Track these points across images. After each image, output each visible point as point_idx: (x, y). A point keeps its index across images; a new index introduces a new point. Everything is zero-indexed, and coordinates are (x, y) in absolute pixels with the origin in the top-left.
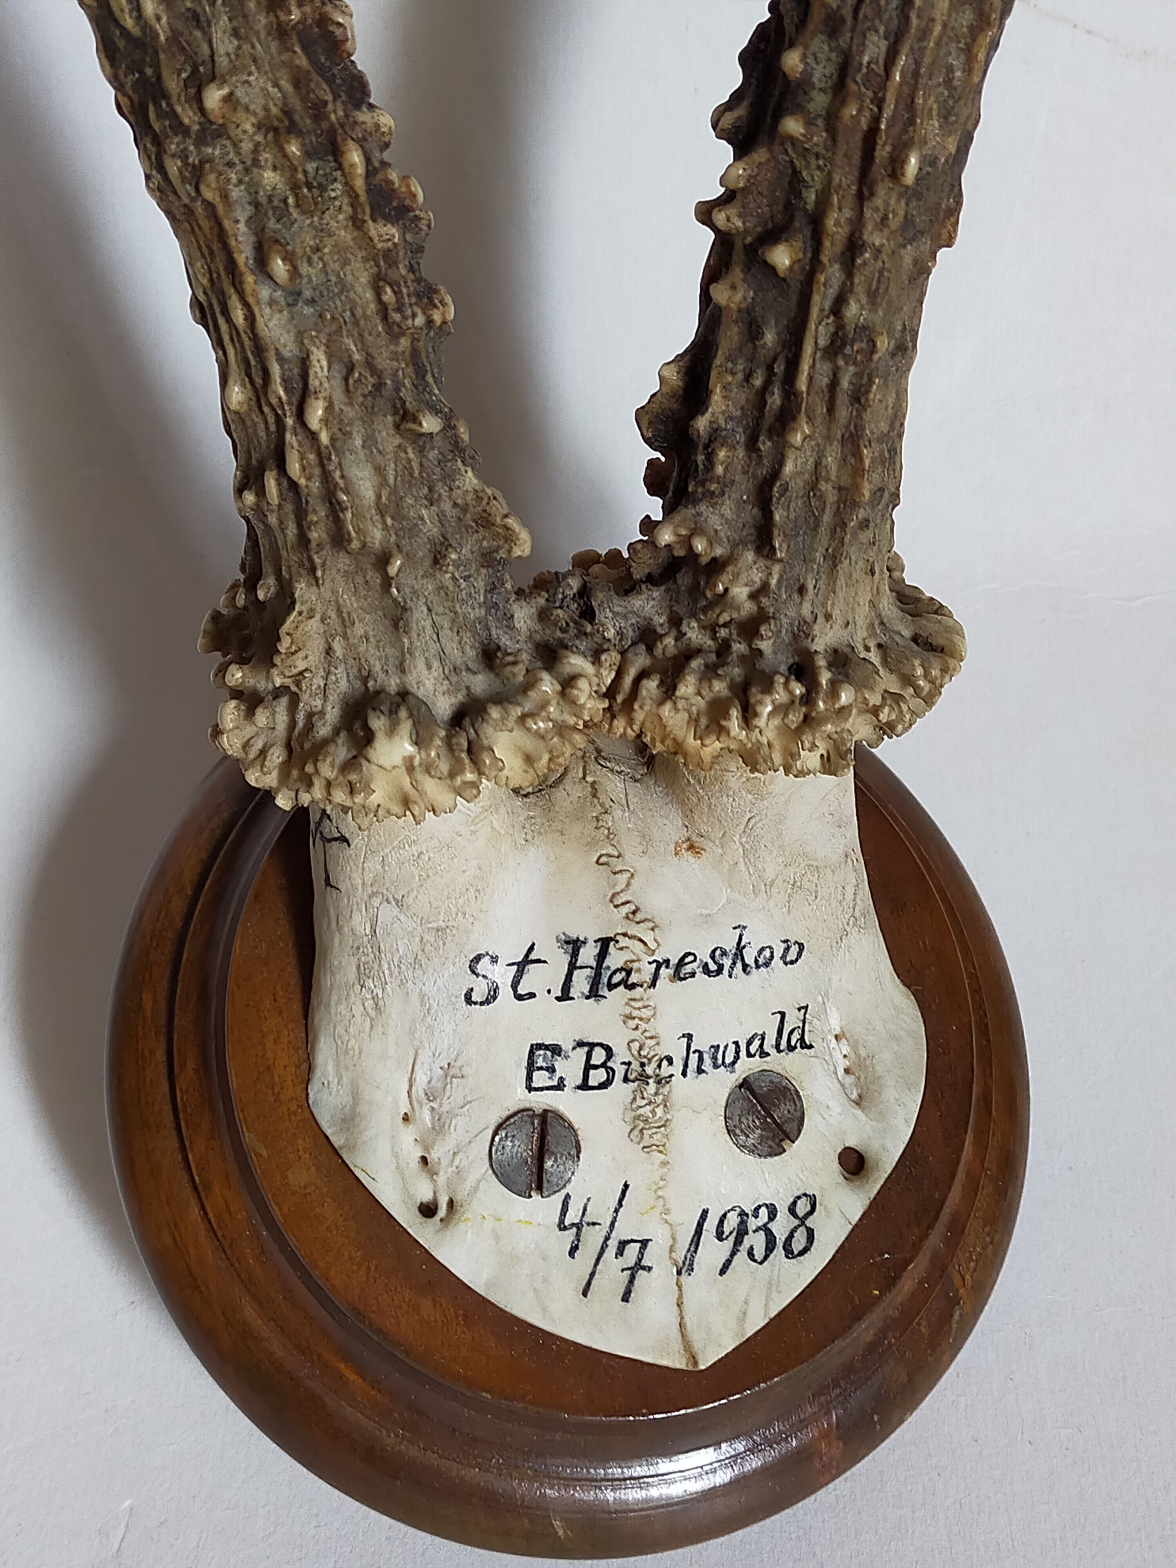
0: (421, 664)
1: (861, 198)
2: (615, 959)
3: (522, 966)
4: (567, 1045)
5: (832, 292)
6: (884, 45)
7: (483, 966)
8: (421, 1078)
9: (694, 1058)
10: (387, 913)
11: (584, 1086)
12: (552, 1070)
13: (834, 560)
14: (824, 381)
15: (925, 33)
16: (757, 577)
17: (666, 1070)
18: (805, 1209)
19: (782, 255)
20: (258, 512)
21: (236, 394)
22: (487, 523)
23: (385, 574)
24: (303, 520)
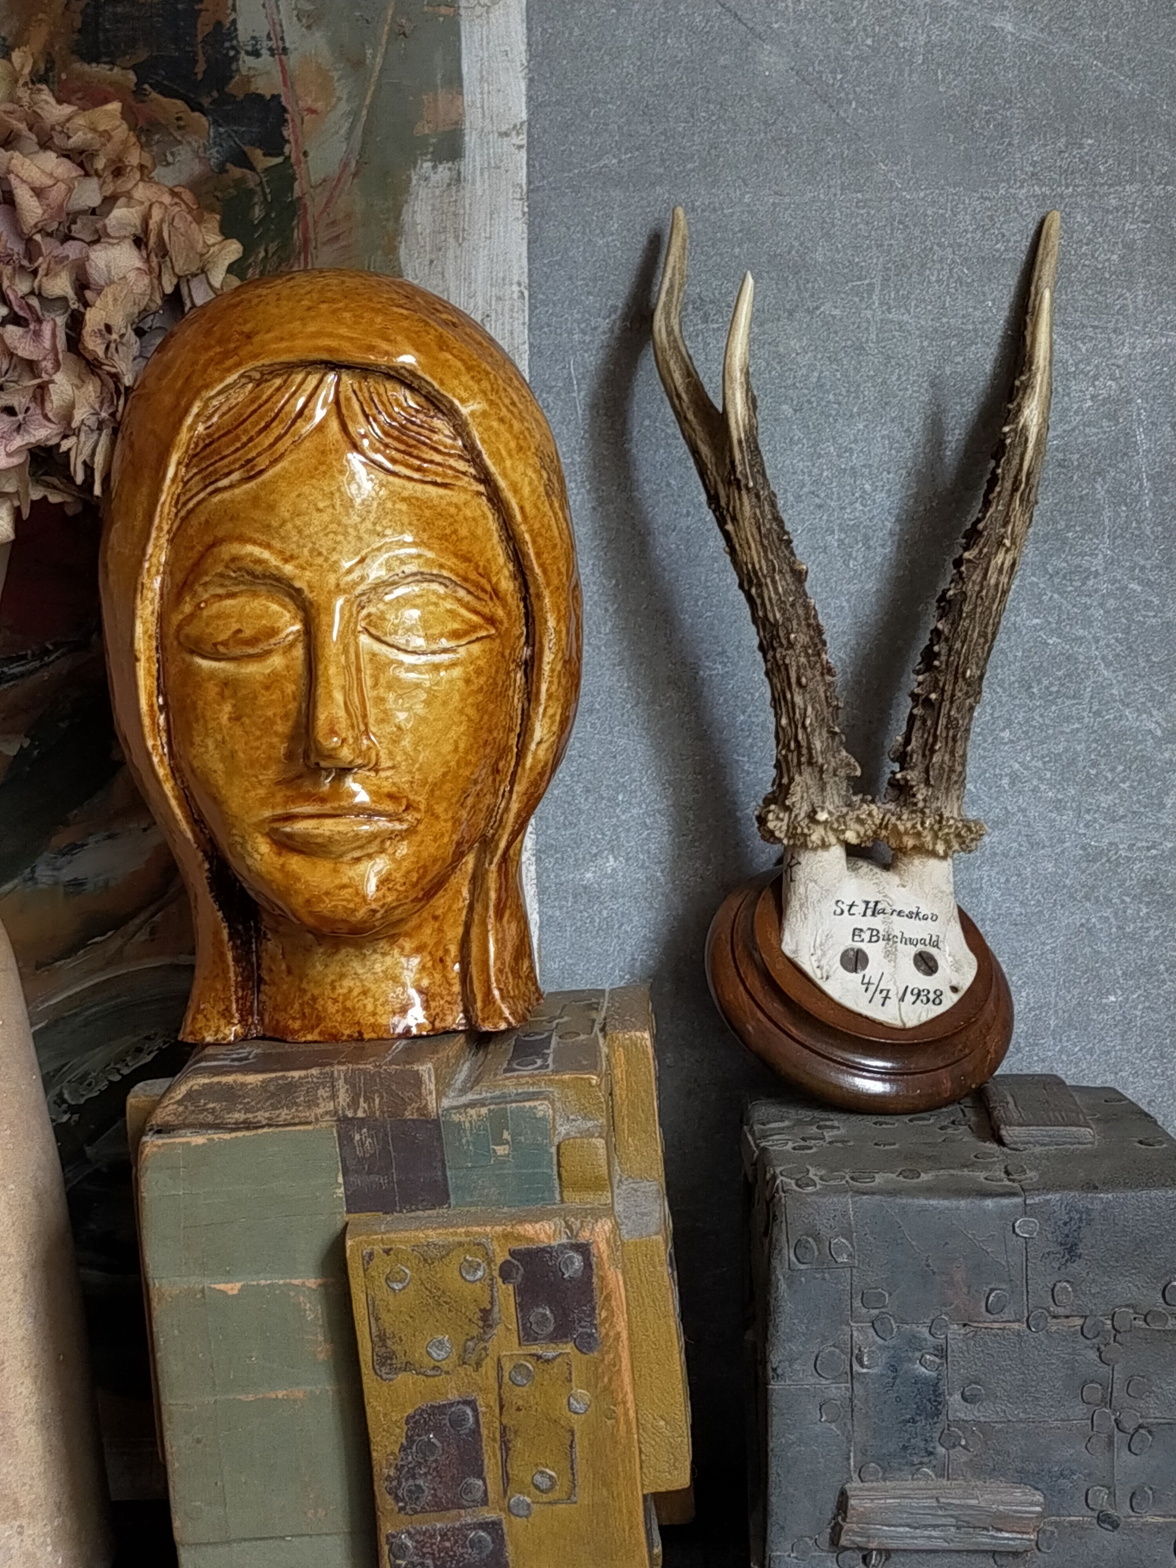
0: (828, 802)
1: (955, 683)
2: (879, 907)
3: (851, 906)
4: (865, 929)
5: (947, 709)
6: (960, 645)
7: (839, 904)
8: (818, 940)
9: (904, 940)
10: (811, 885)
11: (870, 941)
12: (860, 936)
13: (947, 789)
14: (945, 734)
15: (971, 642)
16: (925, 792)
17: (895, 940)
18: (939, 994)
19: (933, 696)
20: (785, 757)
21: (784, 721)
22: (848, 764)
23: (821, 771)
24: (800, 755)
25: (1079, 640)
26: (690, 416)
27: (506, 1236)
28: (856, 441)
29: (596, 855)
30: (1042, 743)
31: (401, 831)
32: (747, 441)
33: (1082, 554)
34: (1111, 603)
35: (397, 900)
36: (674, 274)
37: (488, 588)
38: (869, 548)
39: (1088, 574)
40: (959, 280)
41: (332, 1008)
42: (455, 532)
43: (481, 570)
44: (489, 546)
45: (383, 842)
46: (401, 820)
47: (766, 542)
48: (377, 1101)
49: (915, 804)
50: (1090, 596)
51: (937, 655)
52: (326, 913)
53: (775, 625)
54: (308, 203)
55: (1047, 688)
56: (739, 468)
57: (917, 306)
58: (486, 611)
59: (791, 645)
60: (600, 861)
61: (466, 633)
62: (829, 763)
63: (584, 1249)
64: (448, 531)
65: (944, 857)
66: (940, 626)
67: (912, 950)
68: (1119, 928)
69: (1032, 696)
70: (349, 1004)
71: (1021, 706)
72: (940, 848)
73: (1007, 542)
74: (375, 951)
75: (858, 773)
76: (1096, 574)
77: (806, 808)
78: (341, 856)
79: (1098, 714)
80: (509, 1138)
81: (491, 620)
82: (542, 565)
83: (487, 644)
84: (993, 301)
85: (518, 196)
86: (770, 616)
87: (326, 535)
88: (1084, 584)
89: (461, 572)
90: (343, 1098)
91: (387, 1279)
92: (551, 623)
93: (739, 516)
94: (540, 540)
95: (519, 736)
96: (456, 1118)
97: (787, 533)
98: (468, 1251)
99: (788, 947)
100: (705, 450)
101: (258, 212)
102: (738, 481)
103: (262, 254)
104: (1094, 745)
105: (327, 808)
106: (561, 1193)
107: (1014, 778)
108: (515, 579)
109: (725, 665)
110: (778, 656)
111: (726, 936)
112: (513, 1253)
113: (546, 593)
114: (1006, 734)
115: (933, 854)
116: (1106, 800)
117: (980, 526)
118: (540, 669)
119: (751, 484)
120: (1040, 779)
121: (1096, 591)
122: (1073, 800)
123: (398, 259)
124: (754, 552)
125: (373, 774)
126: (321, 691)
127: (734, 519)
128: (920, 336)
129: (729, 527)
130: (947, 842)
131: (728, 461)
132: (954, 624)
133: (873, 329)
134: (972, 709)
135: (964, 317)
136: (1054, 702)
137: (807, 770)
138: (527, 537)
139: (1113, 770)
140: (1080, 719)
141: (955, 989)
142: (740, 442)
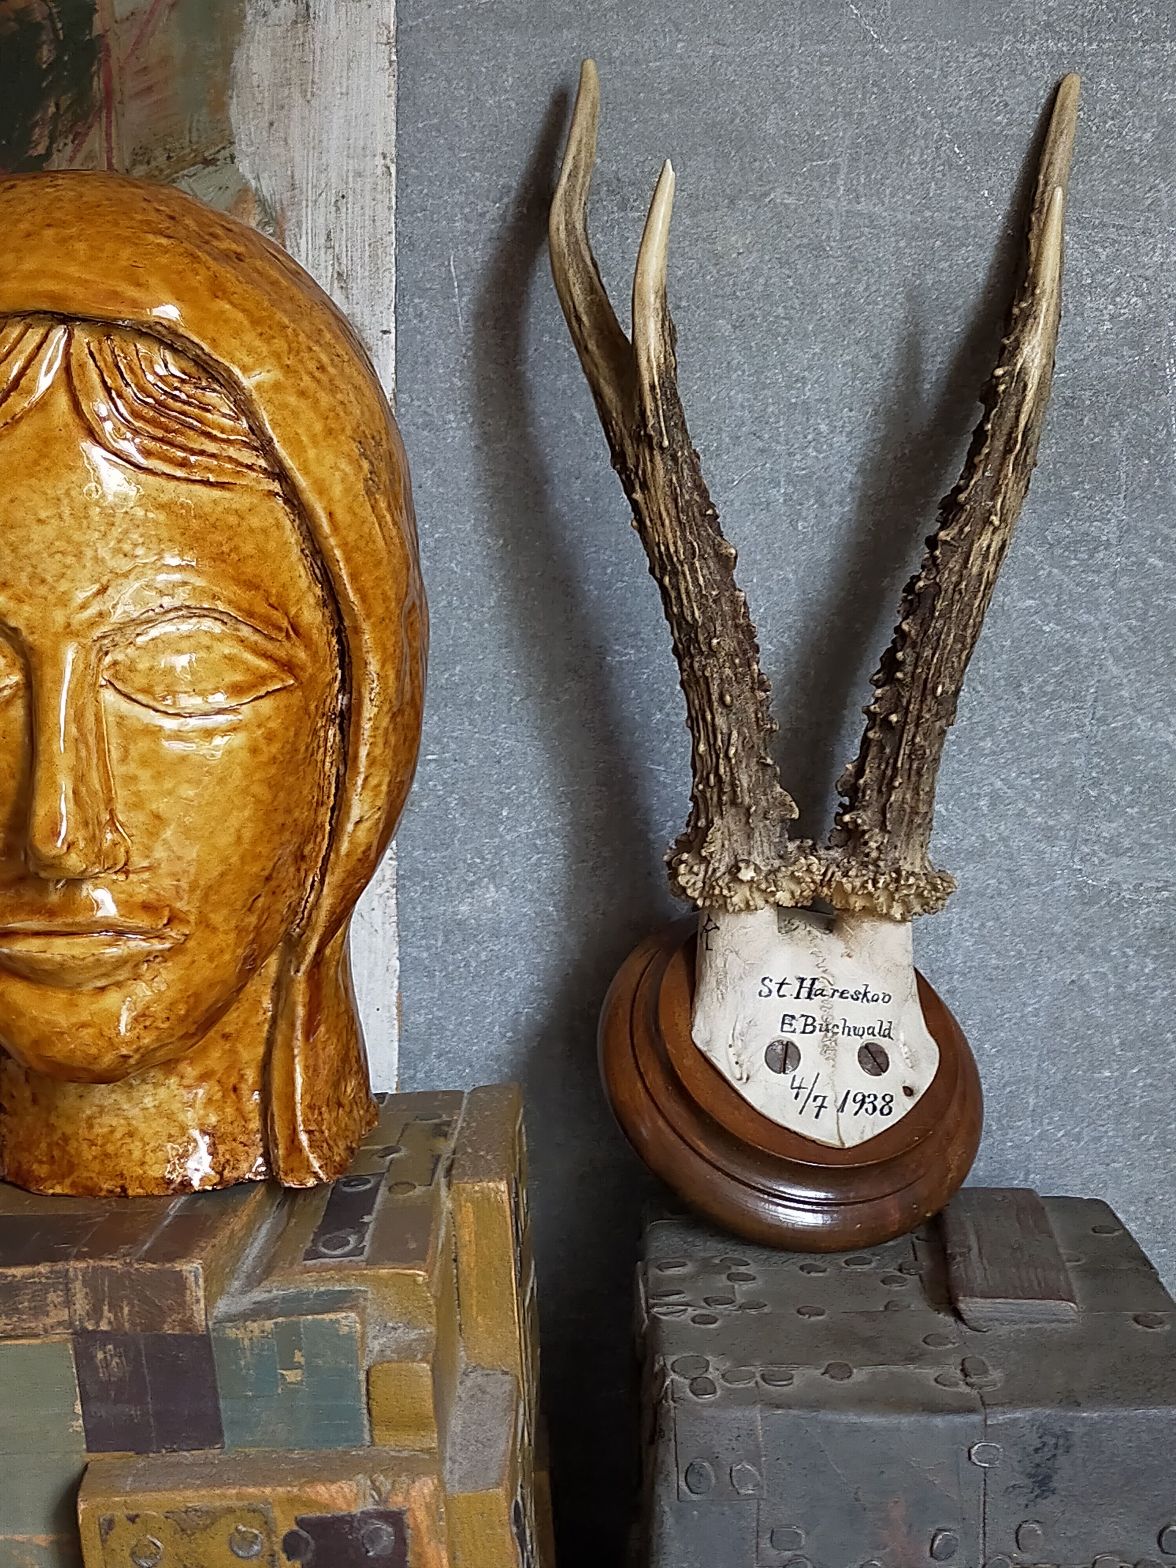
0: (756, 854)
1: (922, 702)
2: (817, 986)
3: (782, 984)
4: (797, 1016)
5: (911, 734)
6: (931, 652)
7: (767, 982)
8: (738, 1027)
9: (847, 1030)
10: (731, 957)
11: (804, 1032)
12: (791, 1025)
13: (908, 836)
14: (907, 767)
15: (945, 648)
16: (880, 839)
17: (836, 1030)
18: (888, 1100)
19: (894, 718)
20: (703, 792)
21: (702, 748)
22: (783, 804)
23: (748, 814)
24: (721, 793)
25: (1083, 628)
26: (592, 346)
27: (292, 1501)
28: (810, 368)
29: (473, 883)
30: (1031, 756)
31: (161, 951)
32: (662, 386)
33: (1090, 519)
34: (1124, 582)
35: (158, 1040)
36: (579, 152)
37: (285, 624)
38: (822, 505)
39: (1096, 545)
40: (949, 163)
41: (89, 1153)
42: (236, 549)
43: (273, 600)
44: (284, 566)
45: (136, 966)
46: (161, 938)
47: (683, 518)
48: (126, 1310)
49: (867, 855)
50: (1098, 572)
51: (899, 665)
52: (59, 1057)
53: (694, 626)
54: (112, 44)
55: (1040, 687)
56: (651, 421)
57: (892, 195)
58: (282, 654)
59: (713, 653)
60: (477, 892)
61: (253, 686)
62: (757, 804)
63: (396, 1519)
64: (225, 548)
65: (904, 920)
66: (905, 627)
67: (857, 1043)
68: (1119, 987)
69: (1020, 697)
70: (110, 1148)
71: (1007, 710)
72: (897, 911)
73: (995, 520)
74: (144, 1081)
75: (796, 816)
76: (1108, 545)
77: (727, 859)
78: (79, 985)
79: (1102, 720)
80: (302, 1360)
81: (288, 666)
82: (358, 590)
83: (282, 699)
84: (990, 190)
85: (385, 40)
86: (687, 612)
87: (51, 555)
88: (1091, 557)
89: (246, 606)
90: (81, 1305)
91: (133, 1554)
92: (374, 667)
93: (650, 483)
94: (358, 558)
95: (333, 810)
96: (232, 1333)
97: (712, 506)
98: (241, 1520)
99: (699, 1036)
100: (609, 392)
101: (46, 54)
102: (650, 437)
103: (52, 109)
104: (1096, 760)
105: (57, 924)
106: (371, 1431)
107: (995, 798)
108: (325, 605)
109: (638, 649)
110: (696, 665)
111: (623, 1013)
112: (300, 1522)
113: (366, 626)
114: (988, 744)
115: (888, 917)
116: (1108, 829)
117: (962, 497)
118: (358, 726)
119: (666, 443)
120: (1029, 801)
121: (1106, 566)
122: (1067, 828)
123: (228, 118)
124: (668, 530)
125: (122, 877)
126: (41, 774)
127: (644, 487)
128: (896, 234)
129: (638, 496)
130: (905, 903)
131: (637, 409)
132: (924, 626)
133: (836, 224)
134: (943, 732)
135: (952, 210)
136: (1047, 705)
137: (730, 812)
138: (338, 553)
139: (1118, 791)
140: (1080, 727)
141: (909, 1091)
142: (653, 387)
